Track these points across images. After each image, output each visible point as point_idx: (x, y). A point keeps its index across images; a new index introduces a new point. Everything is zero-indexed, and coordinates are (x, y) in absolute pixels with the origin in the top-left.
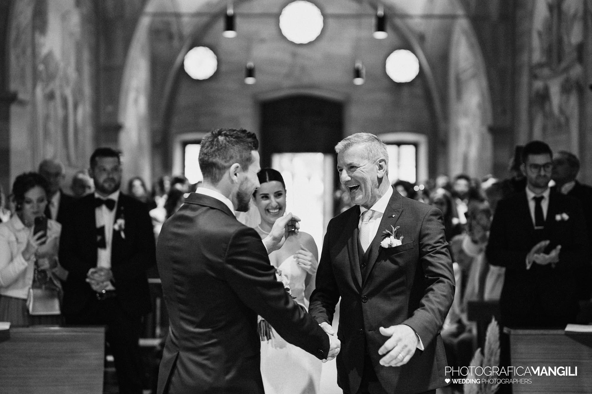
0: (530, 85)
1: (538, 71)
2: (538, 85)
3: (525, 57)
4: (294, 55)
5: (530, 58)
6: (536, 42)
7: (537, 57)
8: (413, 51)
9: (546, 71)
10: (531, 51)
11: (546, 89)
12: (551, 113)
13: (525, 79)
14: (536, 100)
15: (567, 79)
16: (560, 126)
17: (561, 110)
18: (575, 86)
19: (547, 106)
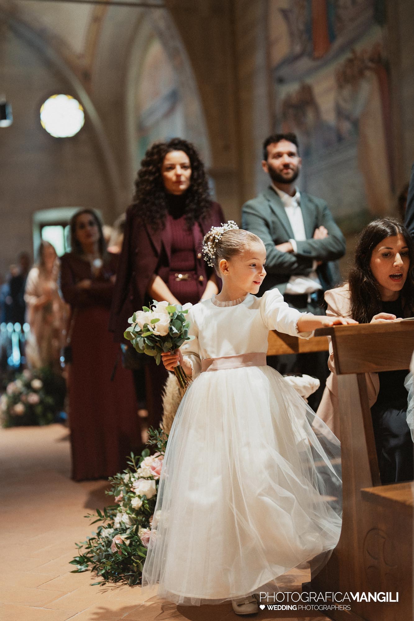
0: (271, 96)
1: (284, 72)
2: (289, 90)
3: (259, 59)
5: (268, 55)
7: (282, 50)
8: (76, 97)
9: (305, 63)
10: (269, 45)
11: (306, 90)
12: (320, 124)
14: (285, 115)
15: (351, 61)
16: (340, 139)
17: (340, 113)
18: (370, 64)
19: (310, 116)
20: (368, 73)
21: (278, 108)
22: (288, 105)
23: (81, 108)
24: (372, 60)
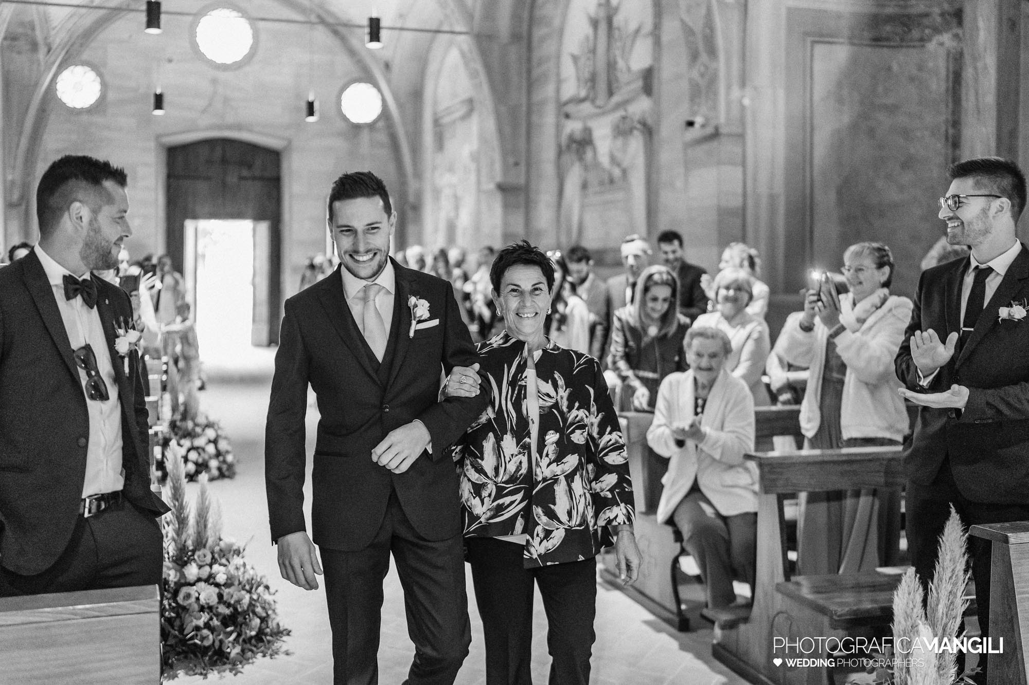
0: (559, 128)
1: (570, 109)
2: (573, 127)
3: (549, 90)
4: (214, 81)
5: (558, 90)
6: (568, 70)
7: (570, 89)
8: (376, 85)
9: (587, 107)
10: (559, 82)
11: (588, 131)
12: (597, 165)
13: (549, 118)
14: (568, 147)
15: (624, 118)
16: (612, 181)
17: (613, 160)
18: (638, 126)
19: (589, 155)
20: (636, 132)
21: (564, 140)
22: (572, 139)
23: (380, 96)
24: (640, 122)
